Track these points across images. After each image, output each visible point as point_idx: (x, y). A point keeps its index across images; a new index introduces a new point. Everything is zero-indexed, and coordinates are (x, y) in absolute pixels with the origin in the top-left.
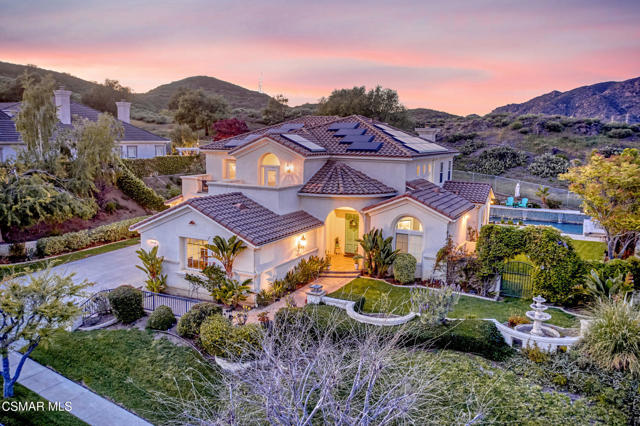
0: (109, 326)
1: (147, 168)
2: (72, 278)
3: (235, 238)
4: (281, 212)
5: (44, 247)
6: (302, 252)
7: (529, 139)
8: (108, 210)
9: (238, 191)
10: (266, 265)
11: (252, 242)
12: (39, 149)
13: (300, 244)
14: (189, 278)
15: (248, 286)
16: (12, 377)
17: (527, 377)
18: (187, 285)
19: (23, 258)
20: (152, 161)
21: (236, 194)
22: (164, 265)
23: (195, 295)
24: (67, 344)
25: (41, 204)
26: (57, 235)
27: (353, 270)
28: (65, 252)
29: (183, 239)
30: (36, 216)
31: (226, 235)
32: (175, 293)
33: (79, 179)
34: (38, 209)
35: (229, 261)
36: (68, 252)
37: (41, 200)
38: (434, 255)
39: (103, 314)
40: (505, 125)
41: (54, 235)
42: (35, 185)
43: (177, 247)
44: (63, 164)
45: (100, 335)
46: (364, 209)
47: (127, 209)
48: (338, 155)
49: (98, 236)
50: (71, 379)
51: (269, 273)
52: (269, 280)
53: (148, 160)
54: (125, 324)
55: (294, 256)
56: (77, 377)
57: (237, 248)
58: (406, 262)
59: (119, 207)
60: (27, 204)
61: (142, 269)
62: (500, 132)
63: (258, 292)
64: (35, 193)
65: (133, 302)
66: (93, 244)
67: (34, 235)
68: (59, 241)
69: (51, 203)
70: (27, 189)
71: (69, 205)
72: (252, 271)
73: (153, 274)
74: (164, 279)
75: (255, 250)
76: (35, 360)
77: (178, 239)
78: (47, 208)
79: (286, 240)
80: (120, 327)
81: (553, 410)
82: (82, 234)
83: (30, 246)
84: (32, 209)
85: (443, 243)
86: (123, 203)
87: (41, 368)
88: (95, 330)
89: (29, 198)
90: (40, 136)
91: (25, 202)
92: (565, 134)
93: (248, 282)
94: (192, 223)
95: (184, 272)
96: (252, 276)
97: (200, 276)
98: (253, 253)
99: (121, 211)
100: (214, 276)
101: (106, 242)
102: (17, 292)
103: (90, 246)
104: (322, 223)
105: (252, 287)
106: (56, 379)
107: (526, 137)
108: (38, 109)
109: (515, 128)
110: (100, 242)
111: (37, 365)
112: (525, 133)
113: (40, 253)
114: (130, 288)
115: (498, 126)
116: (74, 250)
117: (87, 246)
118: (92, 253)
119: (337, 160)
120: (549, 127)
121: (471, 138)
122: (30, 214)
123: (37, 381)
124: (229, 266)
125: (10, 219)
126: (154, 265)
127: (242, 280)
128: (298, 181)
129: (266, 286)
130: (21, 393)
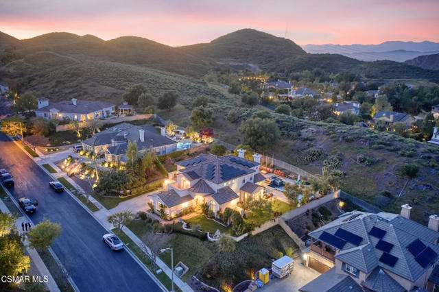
0: (140, 220)
3: (165, 205)
4: (182, 197)
5: (131, 192)
6: (186, 207)
8: (151, 176)
13: (184, 205)
14: (158, 211)
20: (169, 154)
22: (154, 207)
29: (157, 201)
38: (217, 212)
39: (139, 217)
48: (202, 178)
51: (174, 213)
54: (143, 220)
55: (183, 208)
58: (211, 212)
63: (170, 217)
72: (169, 212)
74: (154, 210)
75: (169, 208)
83: (128, 191)
85: (219, 210)
86: (157, 173)
88: (137, 220)
99: (156, 176)
104: (194, 199)
109: (332, 137)
123: (125, 231)
124: (164, 210)
126: (151, 206)
127: (167, 214)
128: (189, 187)
129: (173, 215)
130: (122, 232)
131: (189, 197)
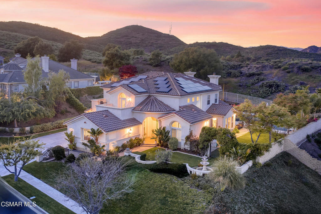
0: (52, 161)
1: (83, 92)
2: (38, 142)
3: (98, 129)
4: (122, 119)
5: (33, 130)
6: (131, 135)
7: (290, 77)
8: (62, 113)
9: (107, 109)
10: (111, 140)
11: (104, 131)
12: (33, 87)
13: (129, 132)
14: (84, 144)
15: (104, 148)
16: (17, 175)
17: (187, 183)
18: (83, 147)
19: (25, 134)
20: (85, 89)
21: (105, 111)
22: (76, 139)
23: (85, 151)
24: (37, 166)
25: (32, 112)
26: (39, 125)
27: (154, 144)
28: (41, 132)
29: (82, 129)
30: (30, 117)
31: (96, 128)
32: (79, 150)
33: (49, 100)
34: (31, 114)
35: (96, 138)
36: (43, 132)
37: (32, 111)
38: (184, 138)
39: (51, 157)
40: (280, 67)
41: (37, 125)
42: (30, 104)
43: (80, 132)
44: (42, 94)
45: (48, 164)
46: (159, 118)
47: (71, 113)
48: (152, 93)
49: (56, 125)
50: (37, 178)
51: (113, 143)
52: (113, 146)
53: (83, 89)
54: (58, 160)
55: (126, 137)
56: (39, 177)
57: (100, 133)
58: (173, 141)
59: (67, 112)
60: (27, 112)
61: (67, 140)
62: (275, 71)
63: (108, 150)
64: (30, 108)
65: (61, 152)
66: (53, 129)
67: (29, 124)
68: (39, 127)
69: (36, 112)
70: (27, 106)
71: (43, 112)
72: (105, 142)
73: (71, 142)
74: (75, 144)
75: (106, 134)
76: (26, 171)
77: (80, 128)
78: (34, 114)
79: (122, 130)
80: (56, 161)
81: (190, 194)
82: (49, 124)
83: (28, 129)
84: (28, 114)
85: (188, 134)
86: (69, 109)
87: (28, 174)
88: (47, 162)
89: (27, 110)
90: (34, 81)
91: (26, 111)
92: (311, 73)
93: (104, 146)
94: (85, 122)
95: (82, 142)
96: (105, 144)
97: (87, 143)
98: (105, 135)
99: (68, 114)
100: (92, 144)
101: (59, 128)
102: (20, 145)
103: (52, 130)
104: (141, 123)
105: (105, 148)
106: (32, 178)
107: (289, 75)
108: (33, 70)
109: (284, 70)
110: (56, 128)
111: (26, 173)
112: (289, 72)
113: (31, 132)
114: (60, 147)
115: (275, 68)
116: (45, 131)
117: (51, 129)
118: (53, 133)
119: (152, 95)
120: (302, 69)
121: (258, 75)
122: (28, 116)
123: (25, 178)
124: (97, 140)
125: (20, 118)
126: (71, 139)
127: (102, 145)
128: (133, 105)
129: (112, 148)
130: (20, 180)
131: (134, 122)
